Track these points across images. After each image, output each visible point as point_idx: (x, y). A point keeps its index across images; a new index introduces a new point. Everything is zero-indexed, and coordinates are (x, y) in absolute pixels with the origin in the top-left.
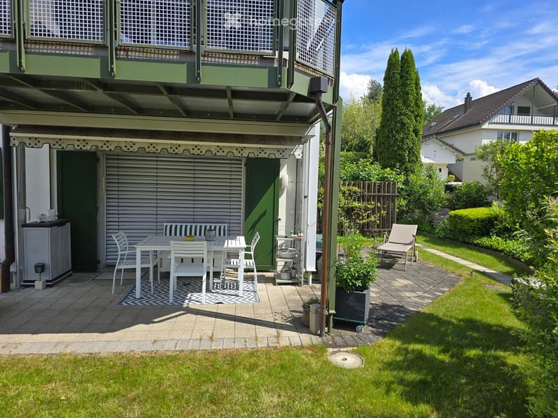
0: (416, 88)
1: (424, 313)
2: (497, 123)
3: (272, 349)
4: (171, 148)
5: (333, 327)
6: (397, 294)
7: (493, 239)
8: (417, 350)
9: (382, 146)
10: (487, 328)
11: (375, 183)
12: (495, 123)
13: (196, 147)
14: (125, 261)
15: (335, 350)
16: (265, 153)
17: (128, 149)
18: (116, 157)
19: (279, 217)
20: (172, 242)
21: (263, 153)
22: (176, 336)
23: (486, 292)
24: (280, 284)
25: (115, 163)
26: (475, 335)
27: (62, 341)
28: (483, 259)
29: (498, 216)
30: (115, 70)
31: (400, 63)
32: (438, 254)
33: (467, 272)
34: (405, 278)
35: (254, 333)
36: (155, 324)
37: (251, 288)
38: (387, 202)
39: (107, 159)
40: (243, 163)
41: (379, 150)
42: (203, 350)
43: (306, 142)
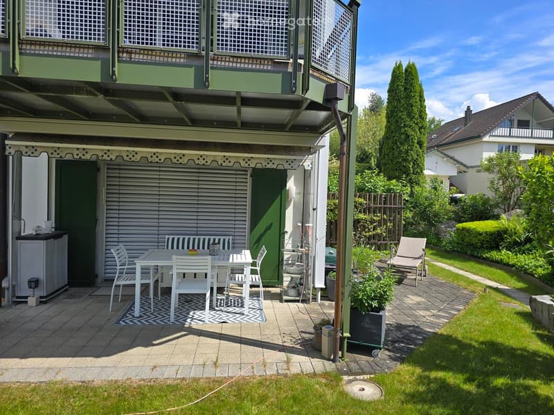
0: (420, 101)
1: (442, 335)
2: (497, 136)
3: (282, 377)
4: (175, 158)
5: (347, 352)
6: (410, 312)
7: (503, 252)
8: (441, 379)
9: (386, 157)
10: (511, 353)
11: (381, 195)
12: (495, 136)
13: (201, 156)
14: (124, 275)
15: (351, 377)
16: (273, 164)
17: (130, 159)
18: (118, 167)
19: (286, 230)
20: (174, 257)
21: (271, 164)
22: (177, 360)
23: (503, 310)
24: (287, 301)
25: (115, 173)
26: (499, 360)
27: (52, 366)
28: (494, 274)
29: (507, 230)
30: (116, 73)
31: (404, 76)
32: (447, 268)
33: (480, 288)
34: (417, 294)
35: (262, 358)
36: (154, 347)
37: (257, 305)
38: (393, 214)
39: (108, 169)
40: (249, 173)
41: (384, 161)
42: (207, 378)
43: (315, 152)
